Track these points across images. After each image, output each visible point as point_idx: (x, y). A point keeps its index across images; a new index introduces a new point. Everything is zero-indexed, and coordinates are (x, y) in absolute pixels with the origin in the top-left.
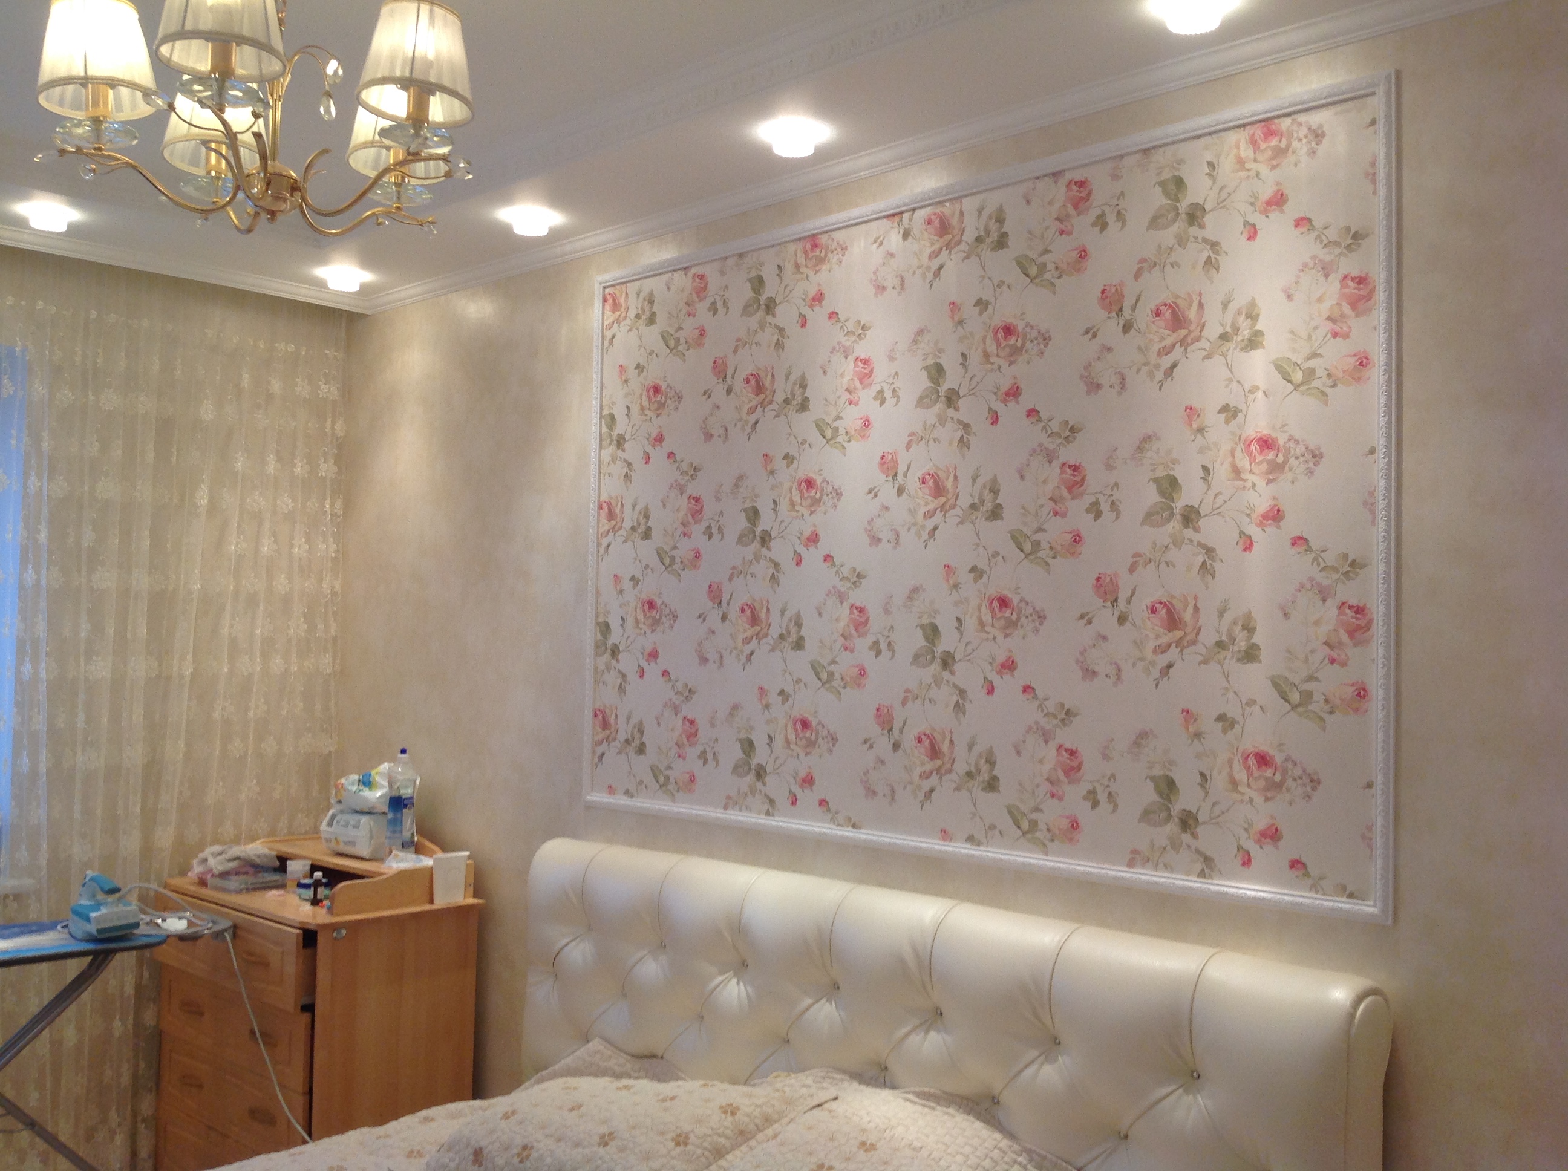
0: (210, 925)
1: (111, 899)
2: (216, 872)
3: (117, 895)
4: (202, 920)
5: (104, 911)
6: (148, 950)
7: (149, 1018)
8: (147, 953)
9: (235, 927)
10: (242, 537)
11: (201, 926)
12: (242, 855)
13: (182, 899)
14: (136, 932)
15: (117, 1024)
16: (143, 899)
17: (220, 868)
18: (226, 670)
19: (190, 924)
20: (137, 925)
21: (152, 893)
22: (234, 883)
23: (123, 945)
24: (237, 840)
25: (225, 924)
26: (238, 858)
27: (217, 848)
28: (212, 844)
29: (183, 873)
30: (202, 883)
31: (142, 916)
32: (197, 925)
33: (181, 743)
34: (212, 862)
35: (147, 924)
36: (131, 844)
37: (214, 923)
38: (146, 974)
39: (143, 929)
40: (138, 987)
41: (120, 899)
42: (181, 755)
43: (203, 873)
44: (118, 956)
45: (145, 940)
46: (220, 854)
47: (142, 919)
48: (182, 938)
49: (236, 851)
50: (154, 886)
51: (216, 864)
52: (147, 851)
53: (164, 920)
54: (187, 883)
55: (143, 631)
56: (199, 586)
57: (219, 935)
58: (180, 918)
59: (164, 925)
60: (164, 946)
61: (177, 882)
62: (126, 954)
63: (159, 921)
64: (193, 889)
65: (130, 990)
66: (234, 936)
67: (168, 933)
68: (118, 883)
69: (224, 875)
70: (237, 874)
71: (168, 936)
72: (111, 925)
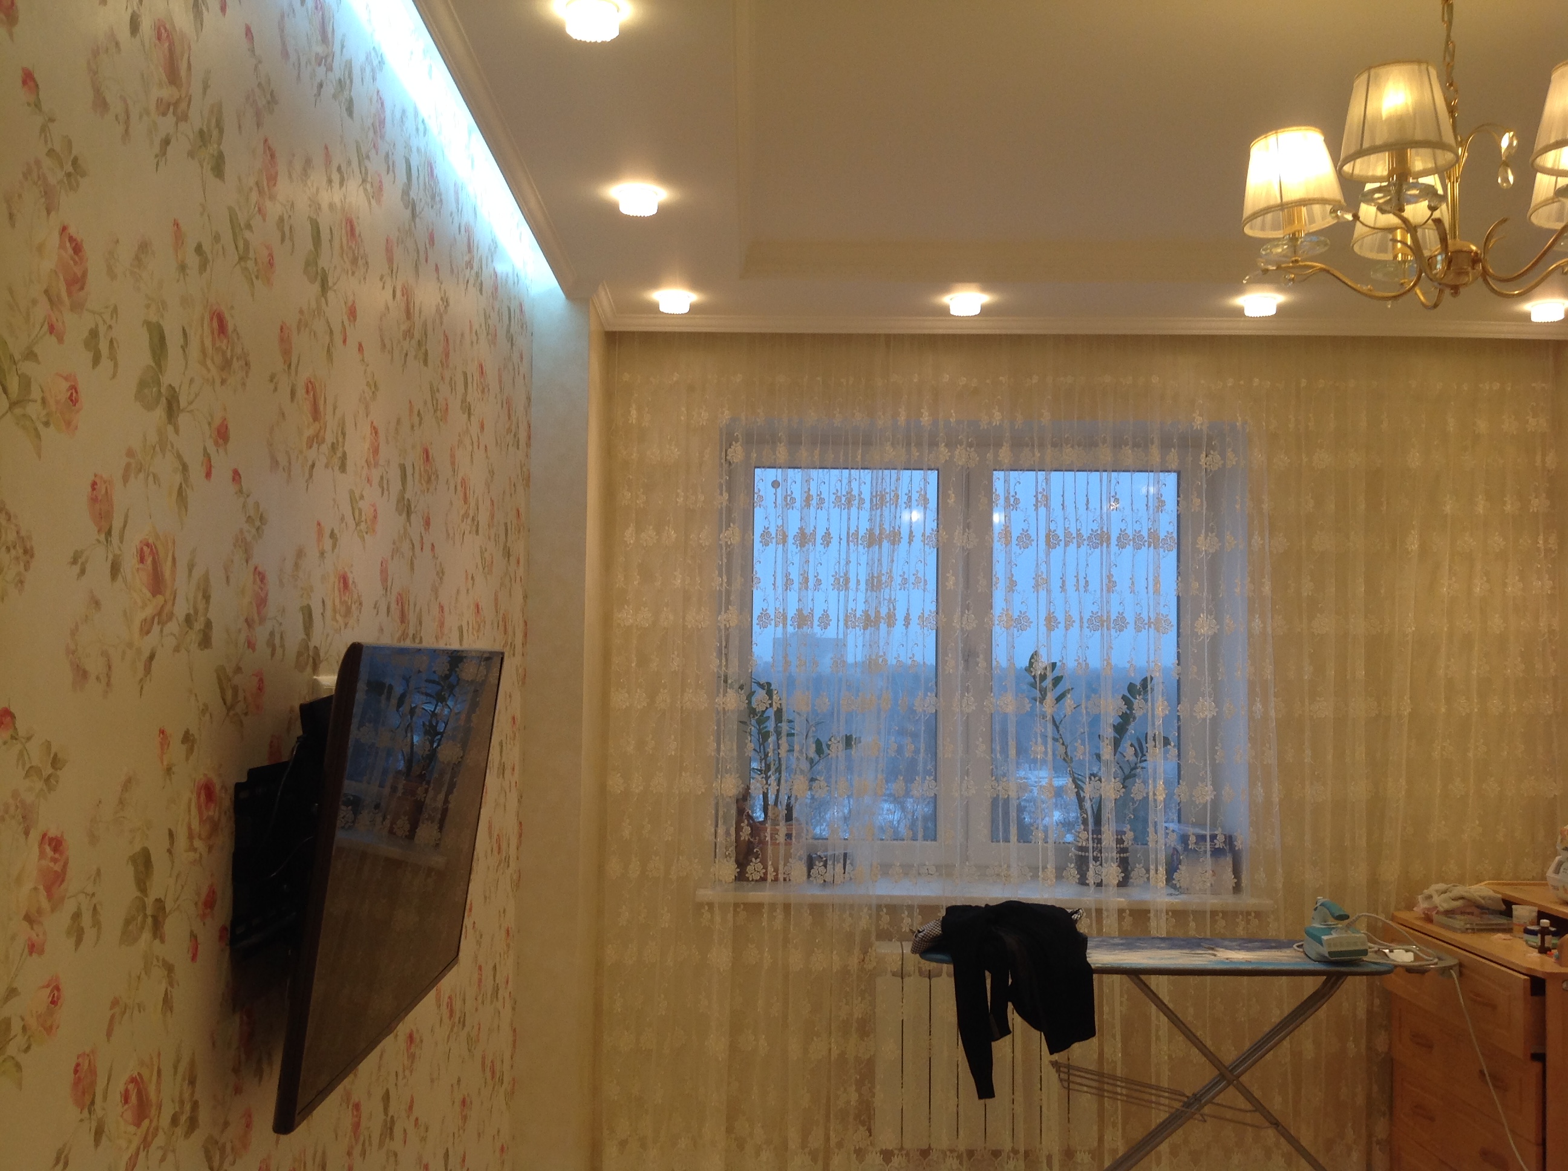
0: (1436, 960)
1: (1341, 925)
2: (1441, 909)
3: (1346, 922)
4: (1428, 954)
5: (1334, 935)
6: (1378, 977)
7: (1381, 1043)
8: (1377, 980)
9: (1461, 965)
10: (1454, 579)
11: (1427, 960)
12: (1465, 894)
13: (1407, 932)
14: (1365, 958)
15: (1351, 1045)
16: (1372, 928)
17: (1446, 906)
18: (1443, 710)
19: (1417, 957)
20: (1365, 952)
21: (1380, 924)
22: (1459, 922)
23: (1353, 969)
24: (1461, 880)
25: (1450, 961)
26: (1462, 898)
27: (1441, 886)
28: (1437, 883)
29: (1410, 907)
30: (1428, 919)
31: (1370, 945)
32: (1423, 959)
33: (1403, 781)
34: (1437, 900)
35: (1376, 952)
36: (1359, 874)
37: (1440, 959)
38: (1377, 1002)
39: (1370, 957)
40: (1370, 1012)
41: (1348, 926)
42: (1403, 793)
43: (1429, 909)
44: (1350, 978)
45: (1374, 968)
46: (1445, 892)
47: (1370, 948)
48: (1409, 969)
49: (1460, 890)
50: (1382, 917)
51: (1442, 902)
52: (1374, 883)
53: (1391, 951)
54: (1413, 916)
55: (1361, 673)
56: (1414, 629)
57: (1445, 971)
58: (1407, 951)
59: (1391, 955)
60: (1392, 975)
61: (1404, 915)
62: (1358, 978)
63: (1387, 951)
64: (1419, 923)
65: (1361, 1014)
66: (1461, 974)
67: (1395, 963)
68: (1347, 910)
69: (1449, 913)
70: (1463, 913)
71: (1396, 966)
72: (1340, 949)
